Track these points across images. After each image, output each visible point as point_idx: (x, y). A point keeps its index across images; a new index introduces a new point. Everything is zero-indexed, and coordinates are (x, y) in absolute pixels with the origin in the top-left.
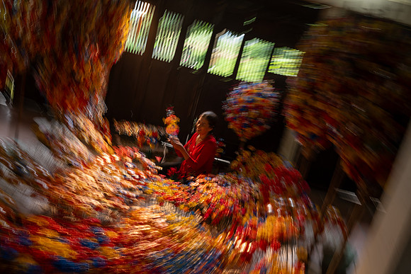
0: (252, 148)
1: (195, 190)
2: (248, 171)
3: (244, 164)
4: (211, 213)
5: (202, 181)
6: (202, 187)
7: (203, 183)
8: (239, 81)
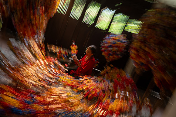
0: (112, 66)
1: (82, 82)
2: (108, 76)
3: (107, 73)
4: (88, 94)
5: (86, 78)
6: (85, 82)
7: (86, 80)
8: (110, 33)
